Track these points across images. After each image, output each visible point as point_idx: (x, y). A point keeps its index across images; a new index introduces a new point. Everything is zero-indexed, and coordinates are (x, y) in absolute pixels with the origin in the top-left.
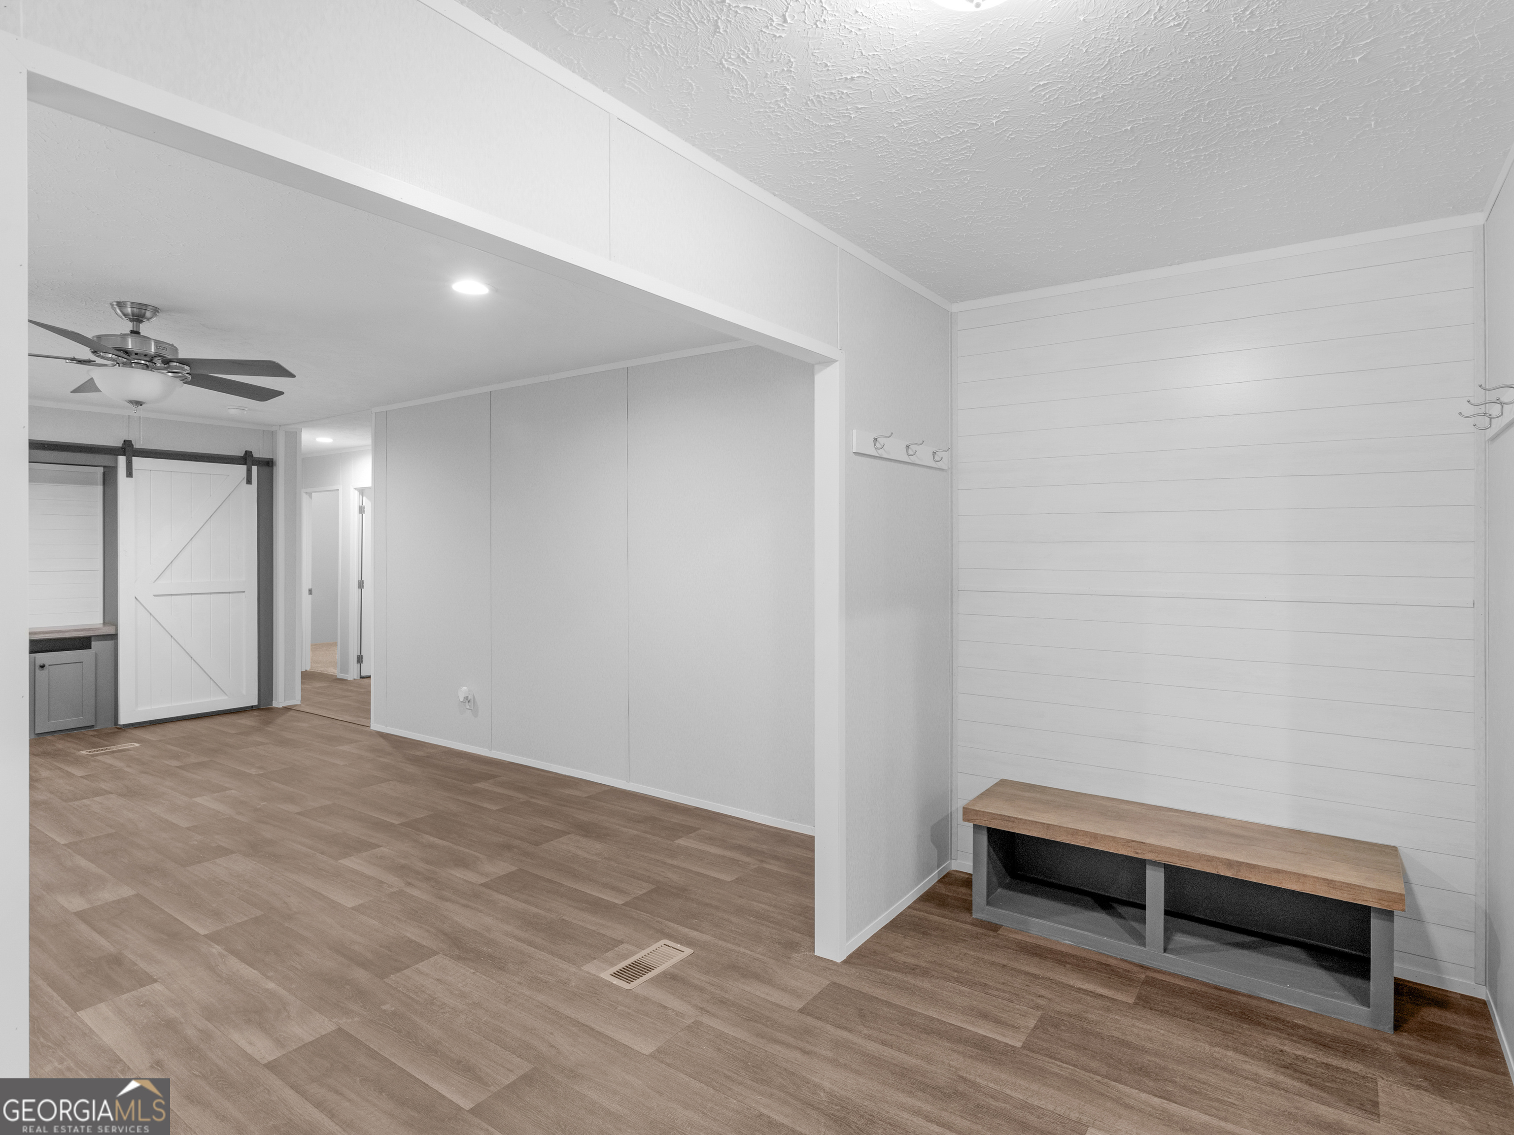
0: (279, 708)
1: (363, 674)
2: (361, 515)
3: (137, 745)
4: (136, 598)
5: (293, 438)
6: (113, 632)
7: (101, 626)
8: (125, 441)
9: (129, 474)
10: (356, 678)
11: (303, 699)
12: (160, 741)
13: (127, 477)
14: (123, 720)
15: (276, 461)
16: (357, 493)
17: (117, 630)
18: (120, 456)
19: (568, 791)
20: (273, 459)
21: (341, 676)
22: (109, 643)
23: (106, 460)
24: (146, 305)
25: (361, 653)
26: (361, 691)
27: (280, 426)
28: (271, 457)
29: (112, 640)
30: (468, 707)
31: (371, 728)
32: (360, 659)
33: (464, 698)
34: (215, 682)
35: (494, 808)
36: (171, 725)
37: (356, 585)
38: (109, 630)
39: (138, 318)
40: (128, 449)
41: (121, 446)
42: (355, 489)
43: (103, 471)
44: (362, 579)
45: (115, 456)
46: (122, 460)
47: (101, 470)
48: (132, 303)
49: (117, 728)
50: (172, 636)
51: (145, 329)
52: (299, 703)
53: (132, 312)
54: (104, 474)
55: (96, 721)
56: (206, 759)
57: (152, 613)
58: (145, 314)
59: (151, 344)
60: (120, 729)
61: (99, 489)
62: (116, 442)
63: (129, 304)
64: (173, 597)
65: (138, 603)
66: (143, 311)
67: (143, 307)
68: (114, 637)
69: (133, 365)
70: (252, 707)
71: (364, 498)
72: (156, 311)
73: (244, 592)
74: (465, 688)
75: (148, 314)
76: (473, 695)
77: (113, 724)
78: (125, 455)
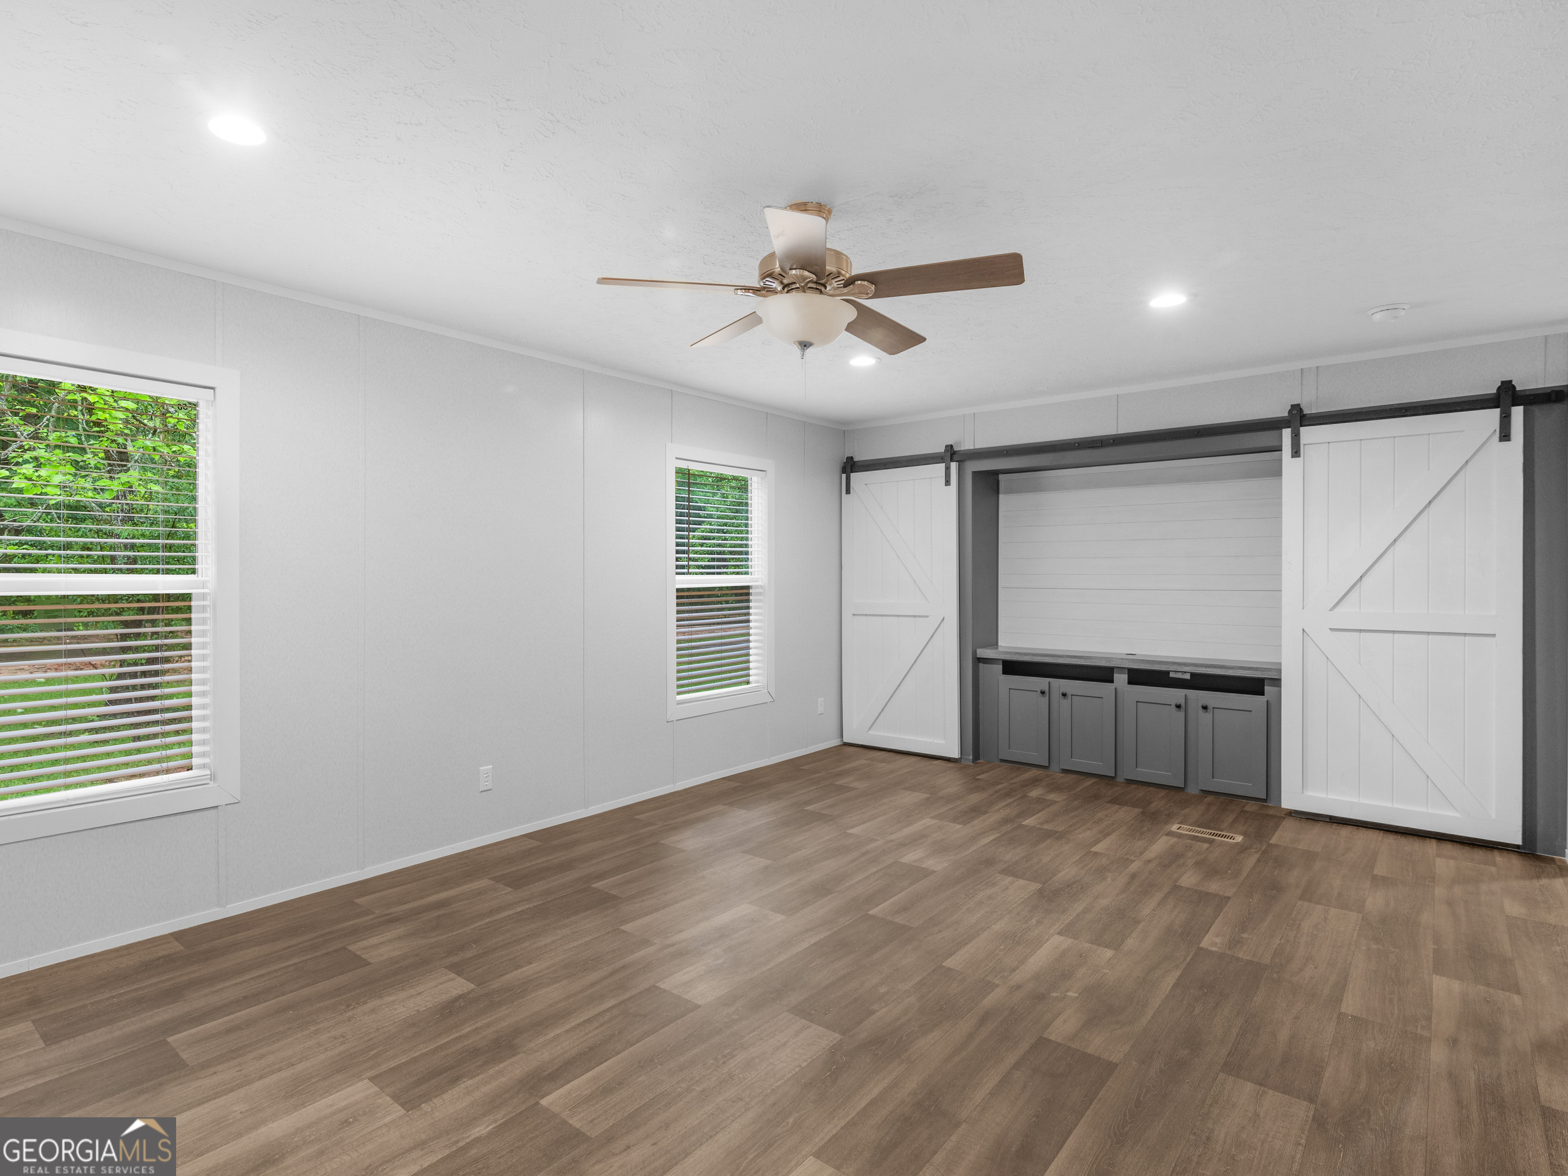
3: (1237, 840)
4: (1304, 630)
8: (1292, 407)
9: (1296, 453)
13: (1292, 457)
18: (1284, 430)
34: (1435, 784)
40: (1295, 418)
41: (1286, 414)
45: (1275, 431)
46: (1287, 434)
49: (1275, 811)
50: (1359, 696)
55: (1268, 795)
57: (1328, 656)
64: (1361, 633)
65: (1308, 638)
73: (1494, 635)
78: (1289, 427)
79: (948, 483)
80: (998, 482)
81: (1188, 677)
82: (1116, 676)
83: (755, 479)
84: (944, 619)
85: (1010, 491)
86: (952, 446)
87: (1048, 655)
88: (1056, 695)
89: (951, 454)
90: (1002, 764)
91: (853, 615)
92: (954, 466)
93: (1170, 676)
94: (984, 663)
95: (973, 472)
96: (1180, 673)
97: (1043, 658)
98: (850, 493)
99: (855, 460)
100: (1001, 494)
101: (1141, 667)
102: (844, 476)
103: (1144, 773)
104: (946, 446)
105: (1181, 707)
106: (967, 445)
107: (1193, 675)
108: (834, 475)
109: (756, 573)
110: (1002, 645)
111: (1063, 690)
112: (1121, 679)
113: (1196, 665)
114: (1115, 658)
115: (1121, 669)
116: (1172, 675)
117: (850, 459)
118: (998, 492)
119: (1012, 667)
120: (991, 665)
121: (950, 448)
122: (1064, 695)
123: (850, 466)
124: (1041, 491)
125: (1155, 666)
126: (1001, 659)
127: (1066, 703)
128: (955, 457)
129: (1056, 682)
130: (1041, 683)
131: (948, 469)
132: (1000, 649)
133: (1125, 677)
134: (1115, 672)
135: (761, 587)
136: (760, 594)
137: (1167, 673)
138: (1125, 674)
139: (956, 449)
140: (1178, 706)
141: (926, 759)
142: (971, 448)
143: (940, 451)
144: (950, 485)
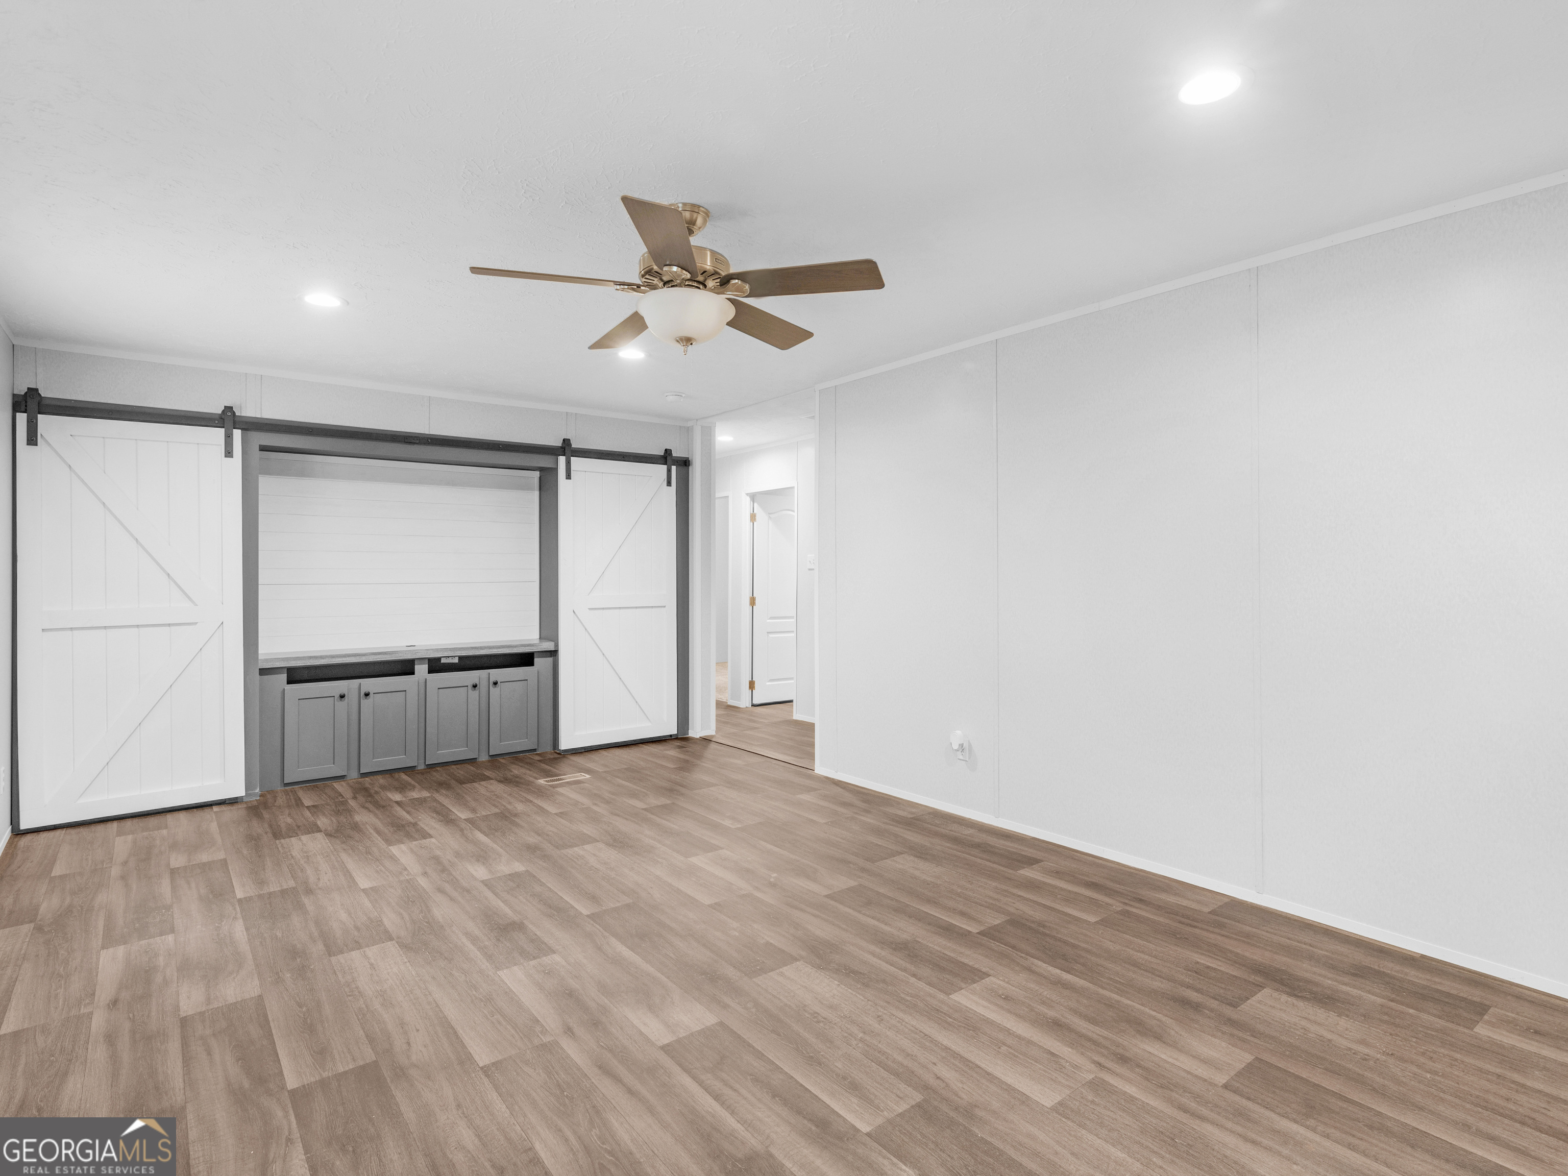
0: (697, 739)
1: (755, 702)
2: (752, 523)
3: (588, 776)
4: (574, 611)
5: (708, 433)
6: (552, 648)
7: (537, 642)
8: (564, 440)
9: (568, 477)
10: (748, 706)
11: (718, 729)
12: (605, 772)
13: (566, 479)
14: (564, 745)
15: (692, 460)
16: (748, 498)
17: (557, 645)
18: (561, 457)
19: (1163, 896)
20: (688, 458)
21: (731, 702)
22: (550, 660)
23: (544, 461)
25: (752, 679)
26: (766, 722)
27: (697, 420)
28: (687, 457)
29: (551, 657)
30: (961, 757)
31: (816, 771)
32: (752, 685)
33: (959, 745)
34: (640, 707)
35: (1092, 919)
36: (604, 753)
37: (748, 601)
38: (548, 646)
40: (566, 449)
41: (560, 445)
42: (747, 494)
43: (539, 476)
44: (753, 595)
45: (555, 457)
46: (562, 460)
47: (537, 474)
49: (556, 752)
50: (603, 654)
52: (713, 733)
54: (540, 478)
55: (538, 746)
56: (668, 802)
57: (587, 628)
59: (707, 253)
60: (559, 754)
61: (537, 493)
62: (555, 441)
64: (604, 611)
65: (575, 617)
66: (695, 215)
67: (695, 209)
68: (554, 653)
70: (671, 736)
71: (756, 504)
73: (665, 606)
74: (959, 732)
76: (969, 741)
77: (552, 748)
78: (564, 455)
79: (229, 453)
81: (456, 660)
82: (418, 667)
84: (221, 624)
86: (231, 409)
88: (355, 697)
89: (232, 421)
90: (289, 788)
91: (44, 630)
92: (238, 434)
93: (442, 662)
94: (268, 674)
95: (260, 446)
96: (450, 658)
98: (34, 444)
99: (44, 394)
102: (21, 416)
103: (443, 754)
104: (223, 405)
105: (476, 687)
106: (248, 410)
107: (460, 658)
111: (363, 690)
112: (421, 669)
114: (421, 650)
115: (421, 660)
117: (34, 392)
119: (297, 675)
120: (275, 675)
121: (228, 411)
122: (366, 696)
123: (35, 404)
126: (284, 668)
127: (368, 703)
128: (237, 424)
130: (339, 686)
133: (425, 667)
134: (418, 663)
137: (440, 659)
138: (425, 664)
139: (235, 414)
140: (473, 687)
141: (195, 810)
142: (259, 416)
143: (220, 412)
144: (232, 457)
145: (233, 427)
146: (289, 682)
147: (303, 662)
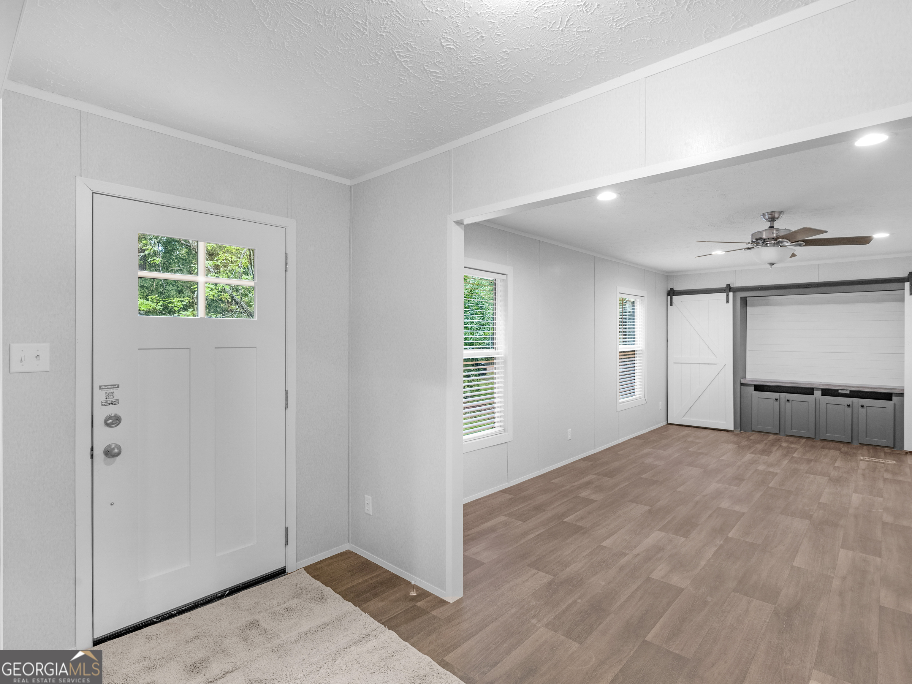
24: (774, 212)
39: (772, 219)
46: (907, 284)
48: (768, 213)
51: (776, 224)
53: (768, 217)
58: (774, 216)
59: (779, 231)
63: (767, 213)
66: (773, 215)
67: (773, 213)
69: (768, 245)
72: (780, 213)
75: (776, 216)
79: (728, 302)
80: (747, 301)
81: (848, 392)
82: (815, 392)
83: (638, 300)
84: (725, 365)
85: (752, 305)
86: (729, 285)
87: (779, 382)
88: (783, 401)
89: (729, 289)
90: (754, 433)
91: (674, 363)
92: (731, 294)
94: (744, 386)
95: (740, 297)
96: (844, 390)
97: (777, 384)
98: (672, 305)
99: (674, 289)
100: (748, 306)
101: (829, 388)
102: (669, 297)
103: (830, 436)
104: (727, 285)
105: (850, 406)
106: (737, 284)
107: (851, 391)
108: (663, 297)
109: (639, 344)
110: (749, 377)
111: (787, 398)
112: (818, 394)
113: (852, 387)
115: (818, 389)
116: (840, 391)
117: (672, 289)
118: (746, 306)
119: (758, 388)
120: (749, 387)
121: (728, 286)
122: (788, 401)
123: (672, 293)
124: (771, 305)
125: (837, 387)
126: (753, 384)
127: (788, 404)
128: (731, 290)
129: (783, 395)
130: (776, 395)
131: (728, 296)
132: (747, 379)
133: (820, 392)
134: (815, 390)
135: (641, 350)
136: (640, 354)
137: (837, 390)
138: (820, 391)
139: (731, 286)
140: (849, 406)
141: (716, 431)
142: (740, 286)
143: (725, 287)
144: (729, 303)
145: (729, 291)
146: (755, 390)
147: (759, 383)
